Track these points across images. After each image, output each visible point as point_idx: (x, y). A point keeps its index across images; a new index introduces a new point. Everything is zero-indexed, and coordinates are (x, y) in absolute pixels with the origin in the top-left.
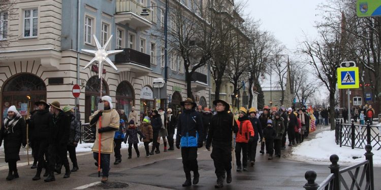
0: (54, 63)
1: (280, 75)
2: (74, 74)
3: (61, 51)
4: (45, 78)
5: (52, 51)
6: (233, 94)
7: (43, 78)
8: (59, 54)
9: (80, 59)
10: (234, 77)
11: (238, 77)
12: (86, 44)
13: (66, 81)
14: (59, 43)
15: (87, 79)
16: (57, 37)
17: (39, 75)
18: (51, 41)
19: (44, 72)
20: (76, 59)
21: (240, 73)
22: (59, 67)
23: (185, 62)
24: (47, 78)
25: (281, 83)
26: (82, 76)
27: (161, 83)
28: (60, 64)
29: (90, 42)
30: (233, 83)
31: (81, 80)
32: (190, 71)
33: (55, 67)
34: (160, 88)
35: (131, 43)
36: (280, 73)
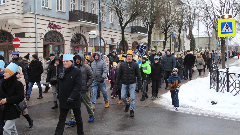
0: (17, 23)
1: (207, 27)
2: (33, 30)
3: (23, 14)
4: (13, 33)
5: (14, 13)
6: (164, 41)
7: (12, 33)
8: (21, 16)
9: (37, 19)
10: (165, 29)
11: (167, 29)
12: (43, 8)
13: (27, 35)
14: (21, 8)
15: (45, 33)
16: (19, 4)
17: (9, 31)
18: (14, 7)
19: (12, 29)
20: (34, 19)
21: (169, 26)
22: (22, 25)
23: (120, 18)
24: (14, 33)
25: (208, 32)
26: (39, 31)
27: (94, 34)
28: (23, 23)
29: (47, 7)
30: (164, 33)
31: (39, 34)
32: (123, 25)
33: (19, 25)
34: (94, 39)
35: (84, 6)
36: (207, 25)
